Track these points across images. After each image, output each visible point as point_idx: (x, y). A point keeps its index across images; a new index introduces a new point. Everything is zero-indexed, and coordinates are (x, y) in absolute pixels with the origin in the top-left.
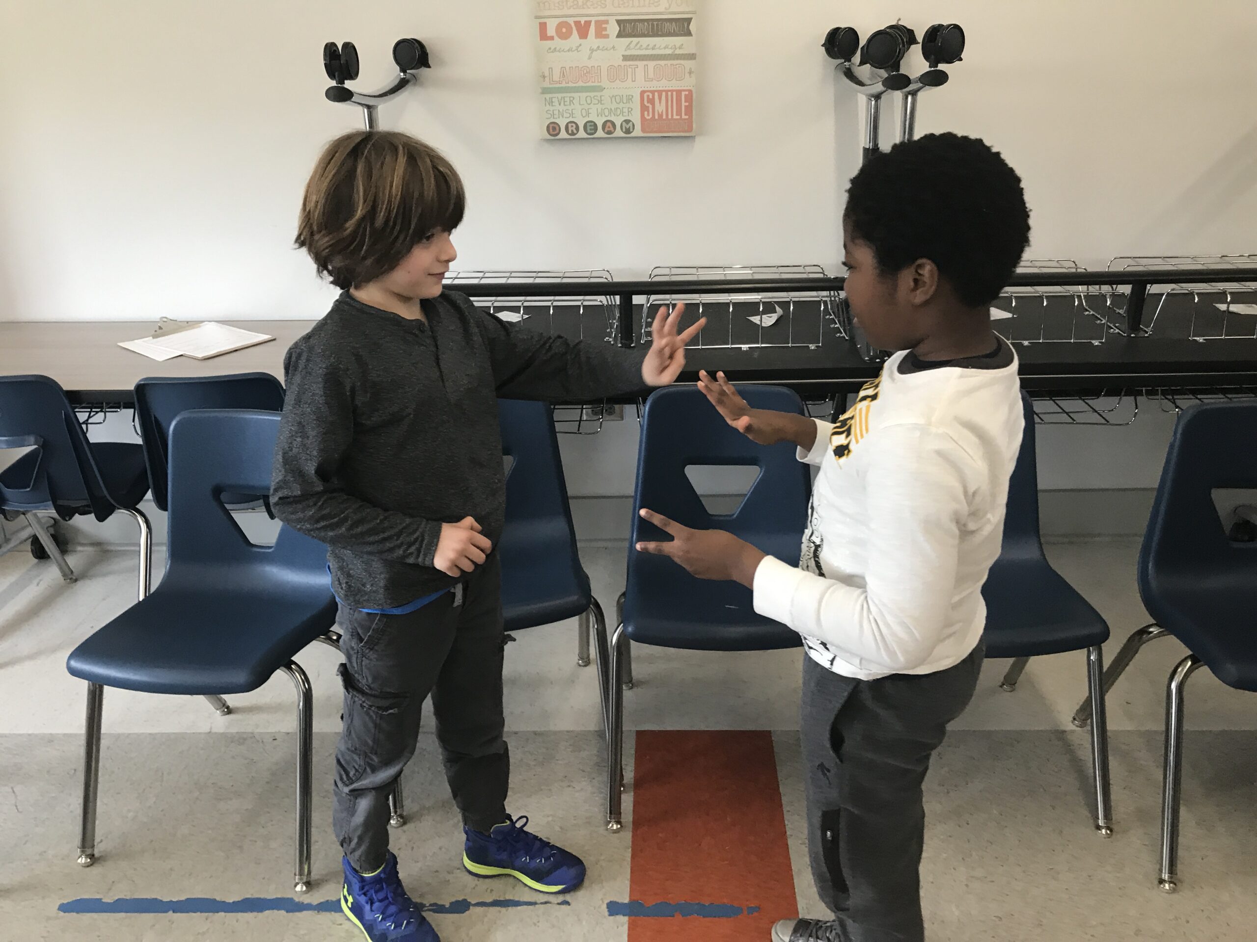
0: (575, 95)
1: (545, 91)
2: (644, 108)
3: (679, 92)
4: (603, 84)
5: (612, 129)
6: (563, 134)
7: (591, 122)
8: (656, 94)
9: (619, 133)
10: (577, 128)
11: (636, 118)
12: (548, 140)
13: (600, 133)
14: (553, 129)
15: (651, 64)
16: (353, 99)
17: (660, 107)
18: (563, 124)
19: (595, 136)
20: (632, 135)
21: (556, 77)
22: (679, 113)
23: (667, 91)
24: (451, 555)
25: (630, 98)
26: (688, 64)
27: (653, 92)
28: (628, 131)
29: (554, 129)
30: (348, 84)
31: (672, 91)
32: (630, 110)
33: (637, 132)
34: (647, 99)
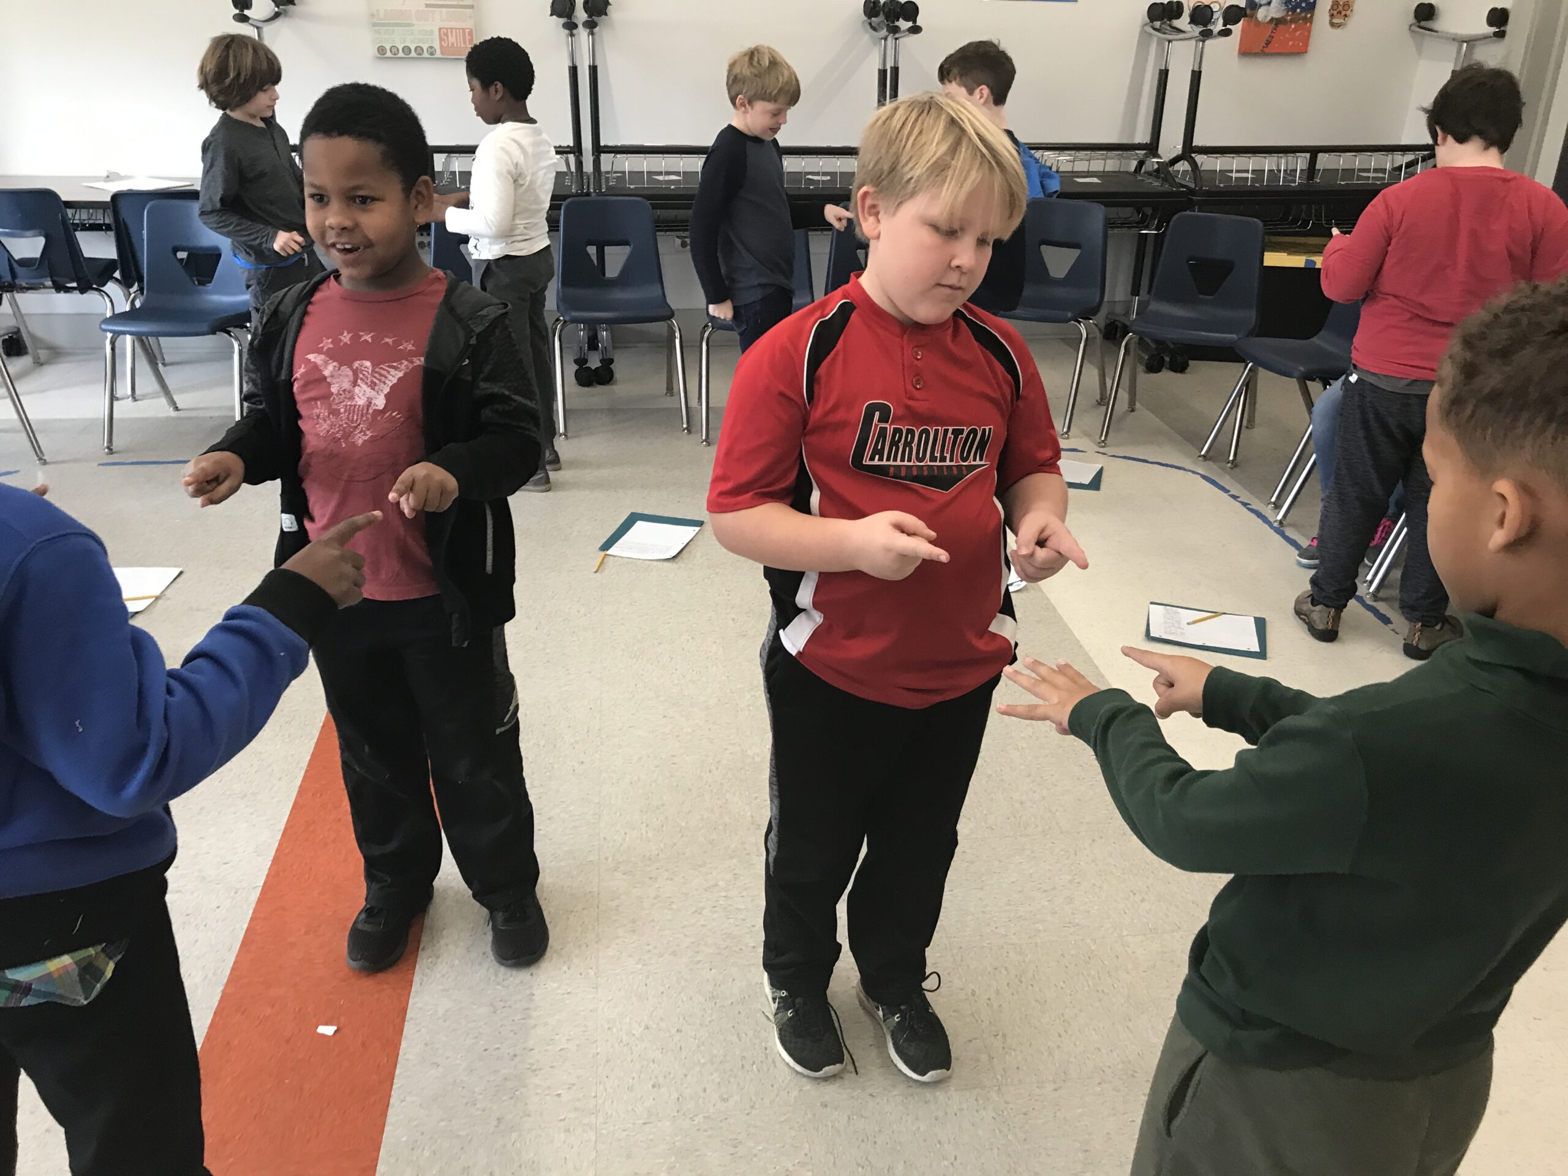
0: (396, 28)
1: (374, 25)
2: (441, 40)
3: (464, 30)
4: (414, 23)
5: (421, 52)
6: (389, 54)
7: (407, 46)
8: (449, 30)
9: (426, 55)
10: (398, 50)
11: (437, 46)
12: (378, 58)
13: (413, 54)
14: (381, 50)
15: (444, 10)
16: (250, 21)
17: (452, 39)
18: (388, 47)
19: (410, 56)
20: (435, 56)
21: (382, 16)
22: (465, 43)
23: (456, 29)
24: (281, 244)
25: (432, 32)
26: (468, 11)
27: (447, 29)
28: (432, 54)
29: (383, 50)
30: (246, 12)
31: (459, 29)
32: (433, 40)
33: (438, 54)
34: (443, 34)
